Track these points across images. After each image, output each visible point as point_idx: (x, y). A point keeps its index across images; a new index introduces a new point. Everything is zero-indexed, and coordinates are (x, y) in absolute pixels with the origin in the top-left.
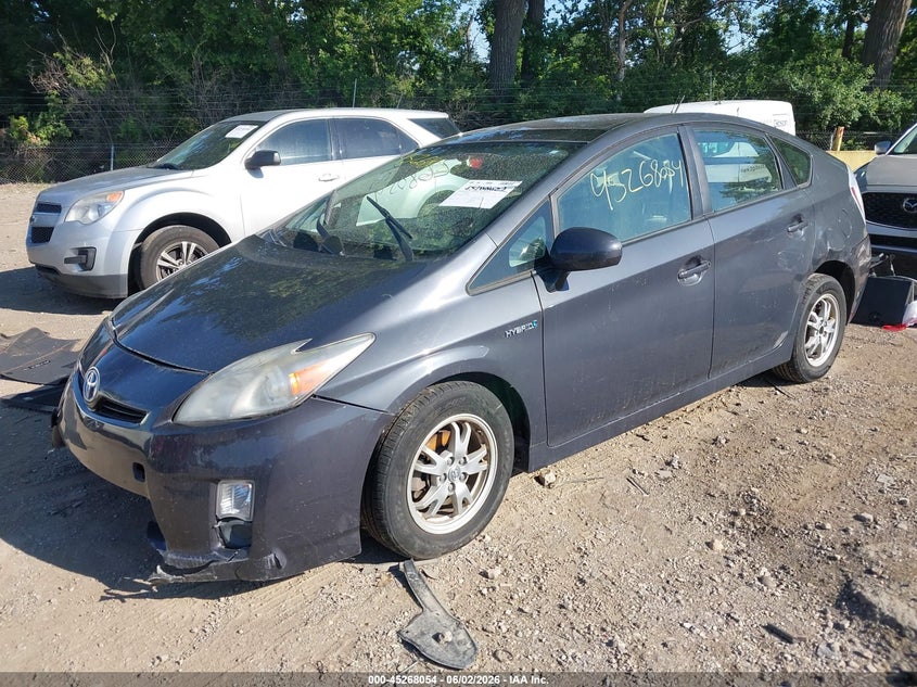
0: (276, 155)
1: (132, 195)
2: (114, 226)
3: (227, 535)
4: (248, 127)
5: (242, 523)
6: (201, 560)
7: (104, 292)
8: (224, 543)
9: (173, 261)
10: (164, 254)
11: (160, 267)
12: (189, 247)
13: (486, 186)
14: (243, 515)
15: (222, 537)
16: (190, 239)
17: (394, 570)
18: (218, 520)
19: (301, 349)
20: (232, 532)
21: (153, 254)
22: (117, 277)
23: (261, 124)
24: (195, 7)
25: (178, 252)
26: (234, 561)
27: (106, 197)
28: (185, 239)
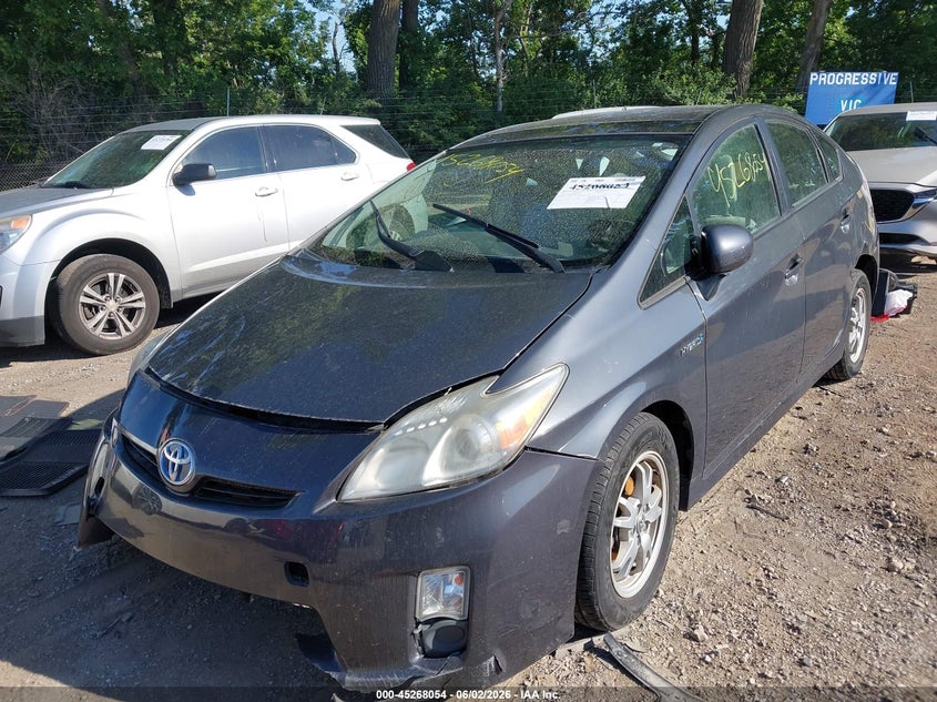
0: (211, 167)
1: (42, 219)
2: (23, 259)
3: (429, 643)
4: (168, 137)
5: (454, 623)
6: (396, 678)
7: (13, 340)
8: (424, 652)
9: (99, 297)
10: (87, 289)
11: (83, 304)
12: (116, 278)
13: (595, 183)
14: (454, 613)
15: (422, 643)
16: (118, 269)
17: (589, 648)
18: (418, 624)
19: (492, 390)
20: (435, 638)
21: (75, 290)
22: (32, 320)
23: (185, 134)
24: (27, 8)
25: (103, 286)
26: (442, 673)
27: (9, 223)
28: (111, 269)
